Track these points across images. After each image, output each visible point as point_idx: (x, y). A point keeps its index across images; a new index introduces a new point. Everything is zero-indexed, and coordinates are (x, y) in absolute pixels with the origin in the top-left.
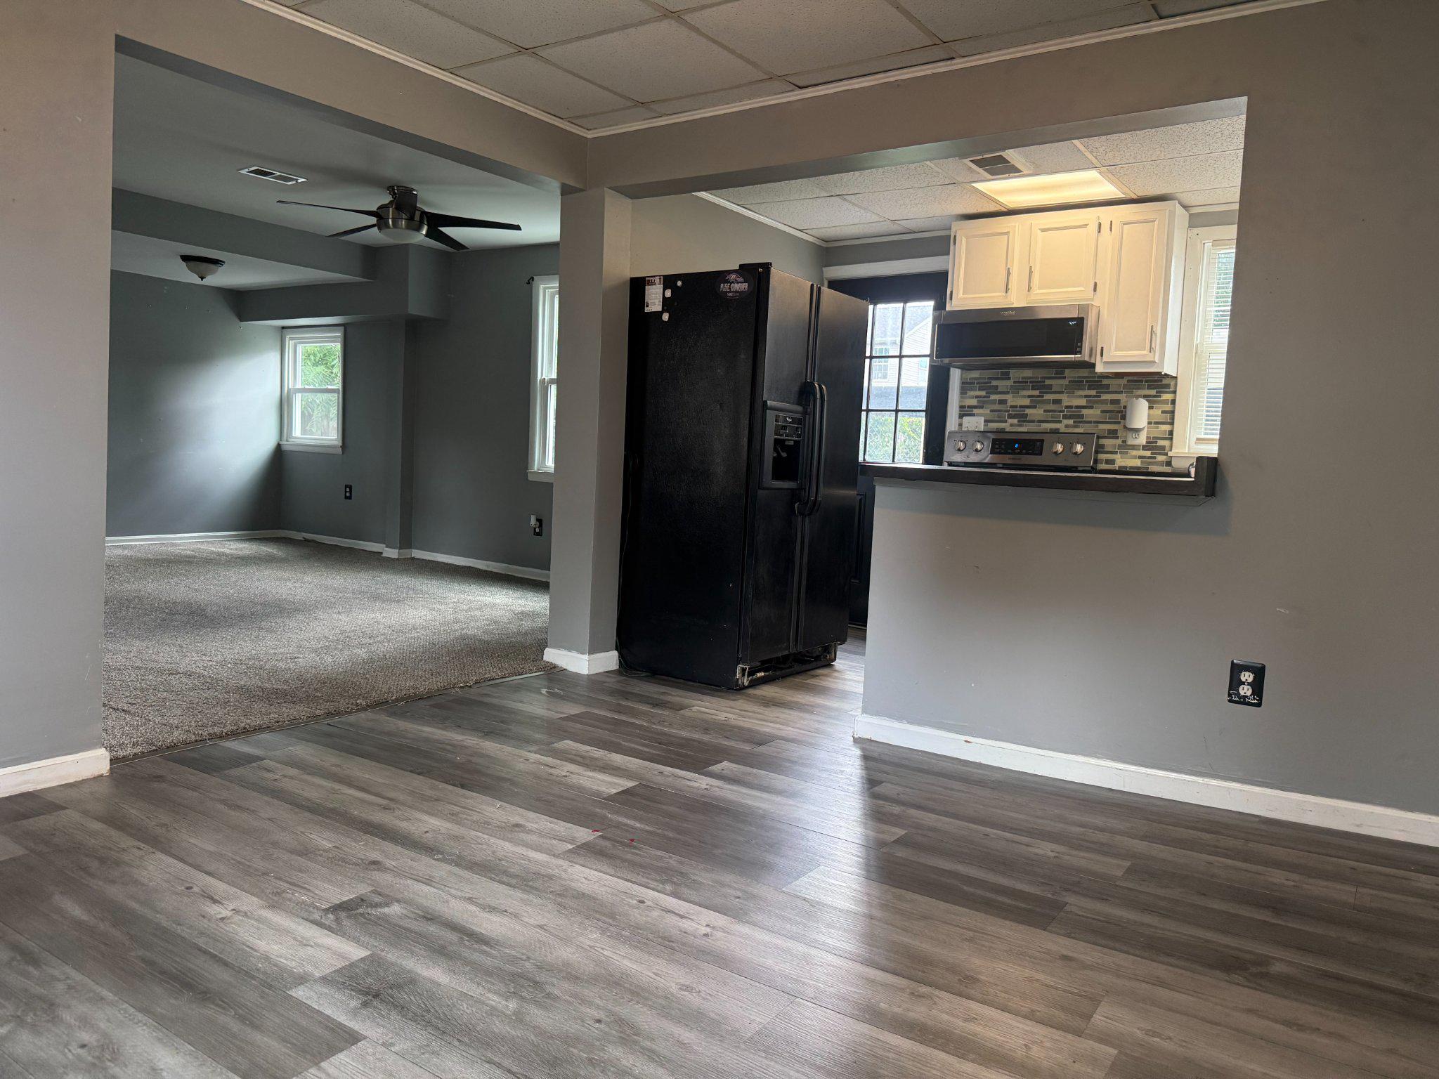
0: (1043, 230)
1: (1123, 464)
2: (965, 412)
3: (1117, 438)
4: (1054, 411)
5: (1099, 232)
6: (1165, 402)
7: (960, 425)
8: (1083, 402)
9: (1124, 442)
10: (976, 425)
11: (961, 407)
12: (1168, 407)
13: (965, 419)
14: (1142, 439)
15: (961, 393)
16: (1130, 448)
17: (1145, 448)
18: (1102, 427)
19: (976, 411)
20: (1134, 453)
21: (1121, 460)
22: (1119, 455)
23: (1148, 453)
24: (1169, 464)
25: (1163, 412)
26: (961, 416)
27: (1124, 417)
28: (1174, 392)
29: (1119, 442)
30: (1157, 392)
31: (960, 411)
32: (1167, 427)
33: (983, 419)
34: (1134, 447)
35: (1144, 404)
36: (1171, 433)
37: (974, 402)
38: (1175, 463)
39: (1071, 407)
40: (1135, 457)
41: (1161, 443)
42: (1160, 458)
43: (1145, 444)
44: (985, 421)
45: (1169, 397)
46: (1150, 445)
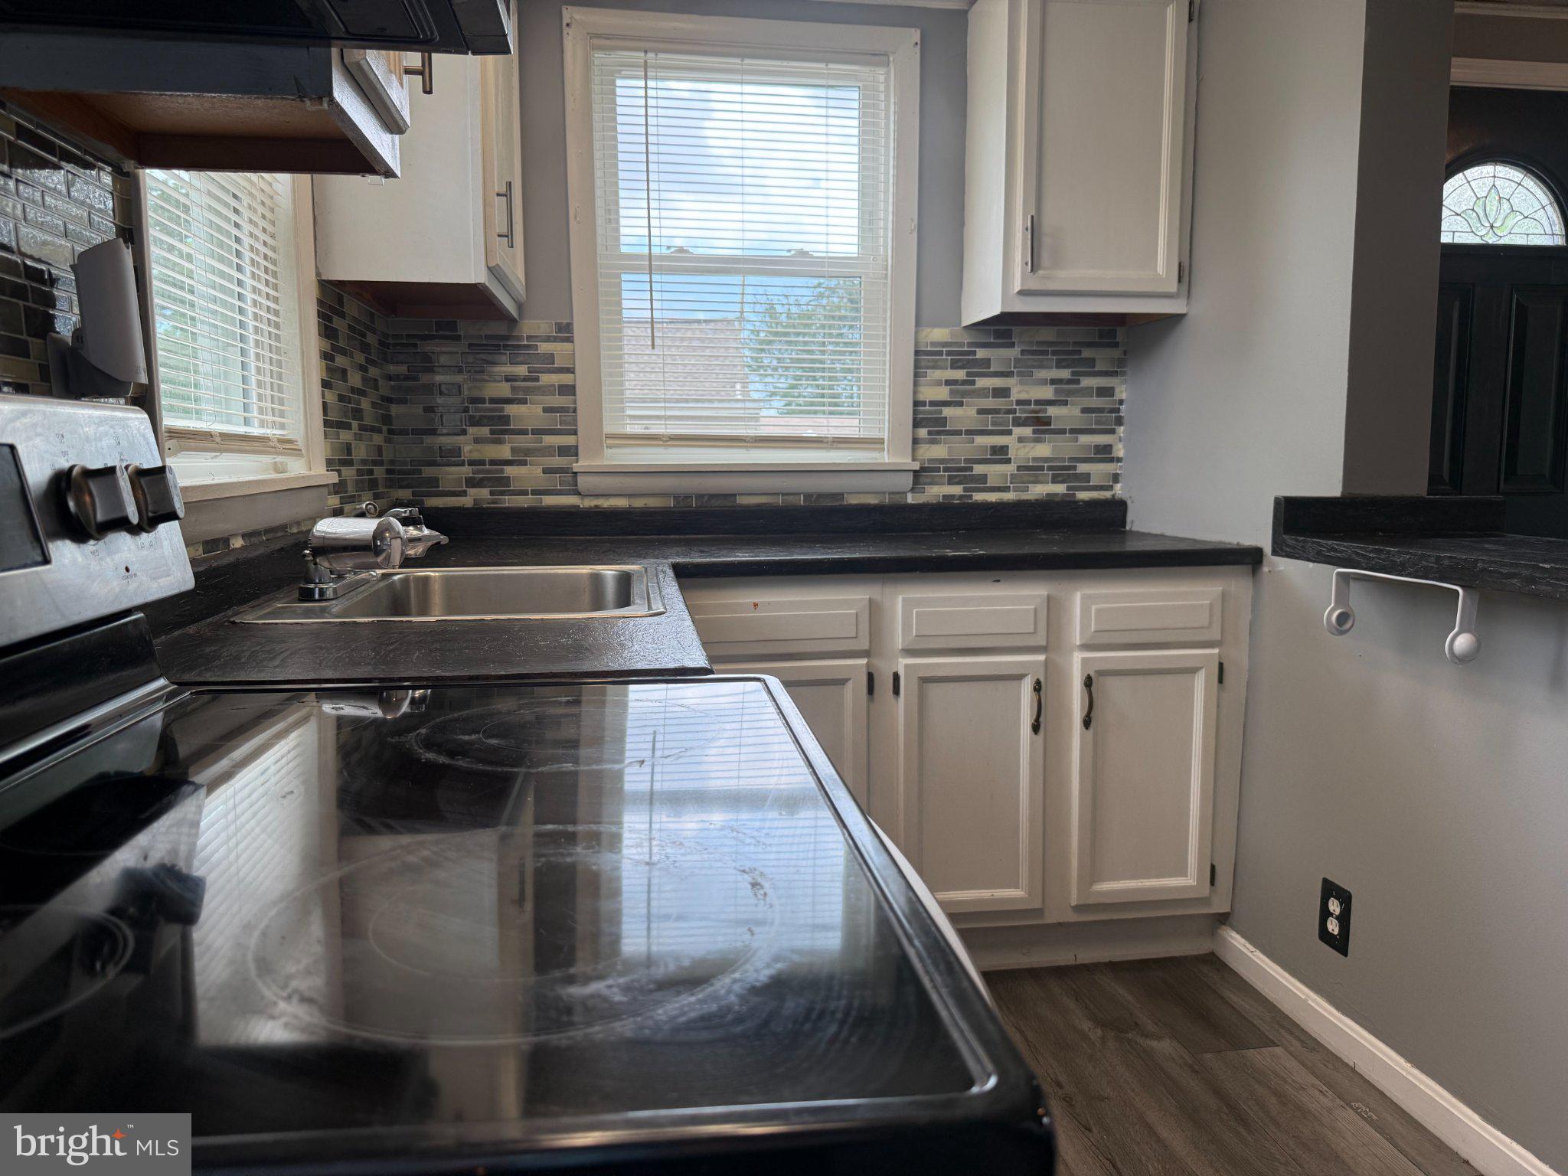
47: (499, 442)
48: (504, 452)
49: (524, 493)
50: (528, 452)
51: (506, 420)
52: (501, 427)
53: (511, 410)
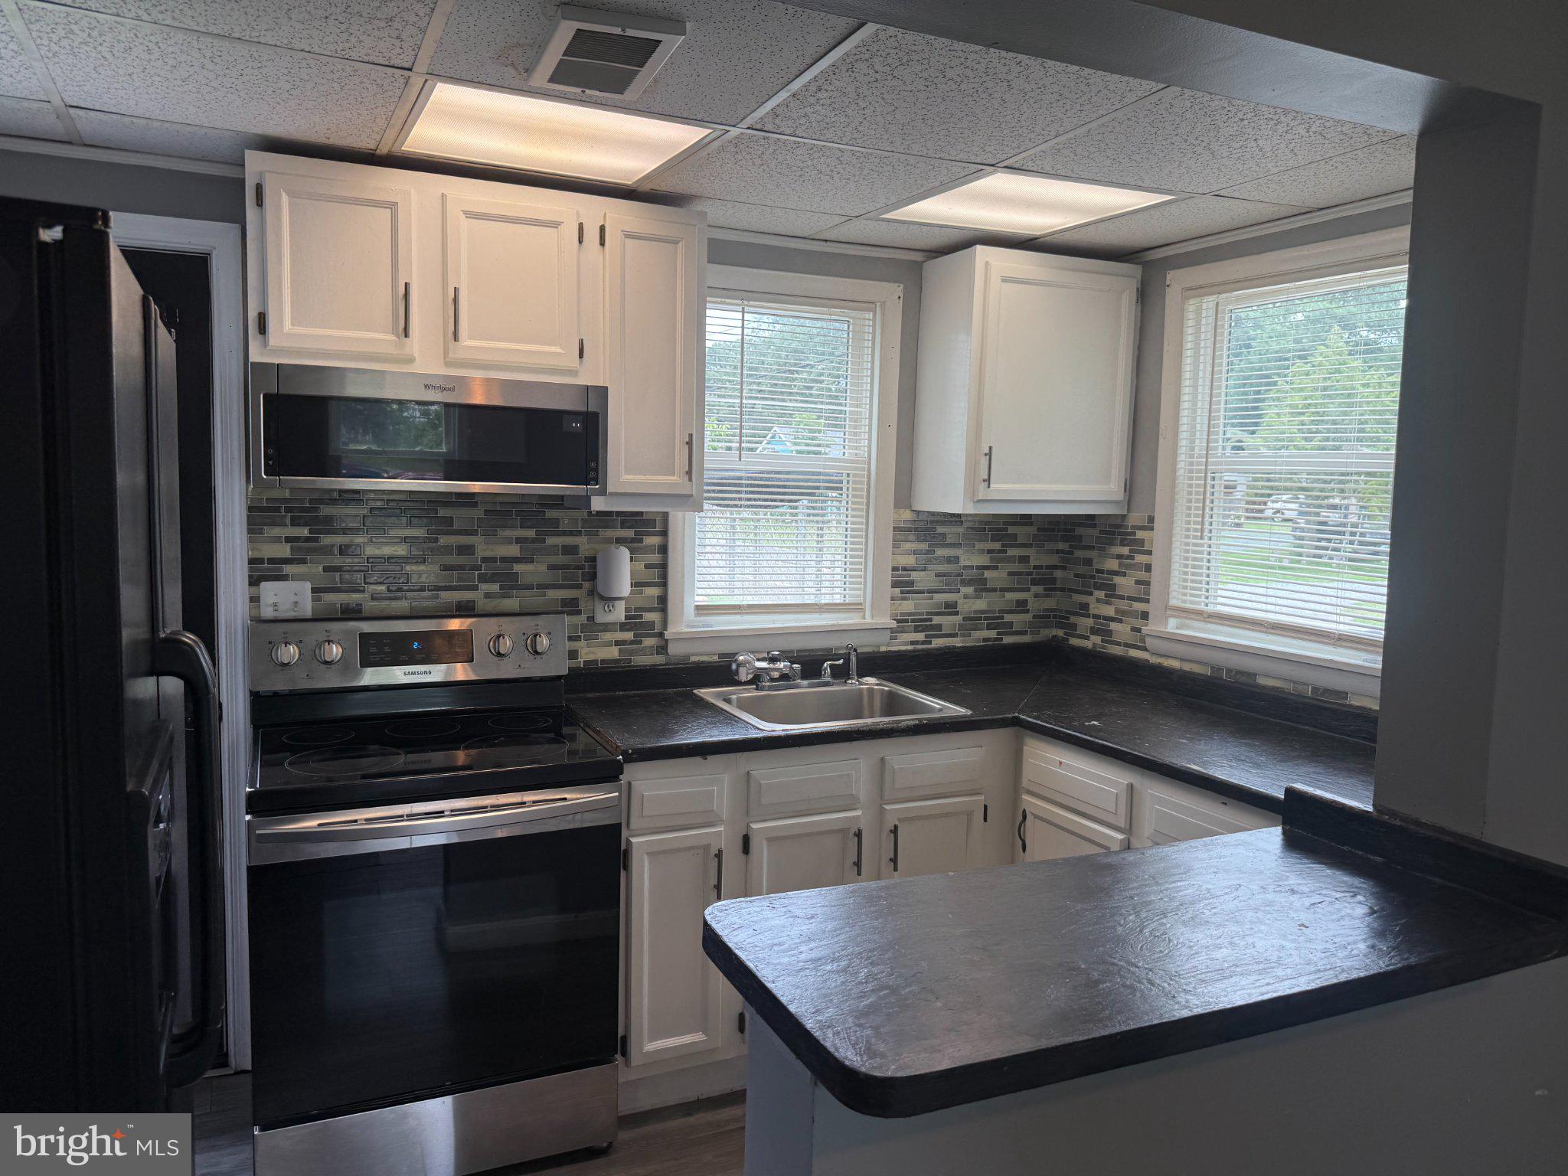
0: (469, 215)
1: (591, 657)
2: (261, 572)
3: (579, 613)
4: (461, 568)
5: (580, 241)
6: (649, 550)
7: (255, 600)
8: (514, 550)
9: (591, 618)
10: (295, 598)
11: (252, 561)
12: (655, 558)
13: (265, 586)
14: (619, 614)
15: (250, 531)
16: (601, 628)
17: (623, 627)
18: (552, 594)
19: (288, 569)
20: (609, 636)
21: (586, 650)
22: (583, 643)
23: (629, 636)
24: (663, 649)
25: (647, 566)
26: (254, 582)
27: (593, 577)
28: (664, 533)
29: (582, 619)
30: (636, 533)
31: (251, 570)
32: (654, 592)
33: (308, 586)
34: (607, 627)
35: (625, 553)
36: (663, 600)
37: (284, 551)
38: (674, 650)
39: (493, 560)
40: (608, 644)
41: (649, 617)
42: (649, 642)
43: (623, 620)
44: (314, 590)
45: (653, 541)
46: (633, 622)
47: (1108, 603)
48: (1109, 611)
49: (1119, 644)
50: (1124, 613)
51: (1113, 587)
52: (1111, 590)
53: (1118, 580)
